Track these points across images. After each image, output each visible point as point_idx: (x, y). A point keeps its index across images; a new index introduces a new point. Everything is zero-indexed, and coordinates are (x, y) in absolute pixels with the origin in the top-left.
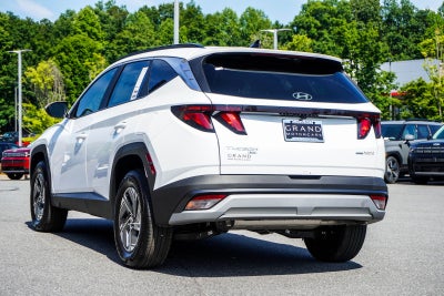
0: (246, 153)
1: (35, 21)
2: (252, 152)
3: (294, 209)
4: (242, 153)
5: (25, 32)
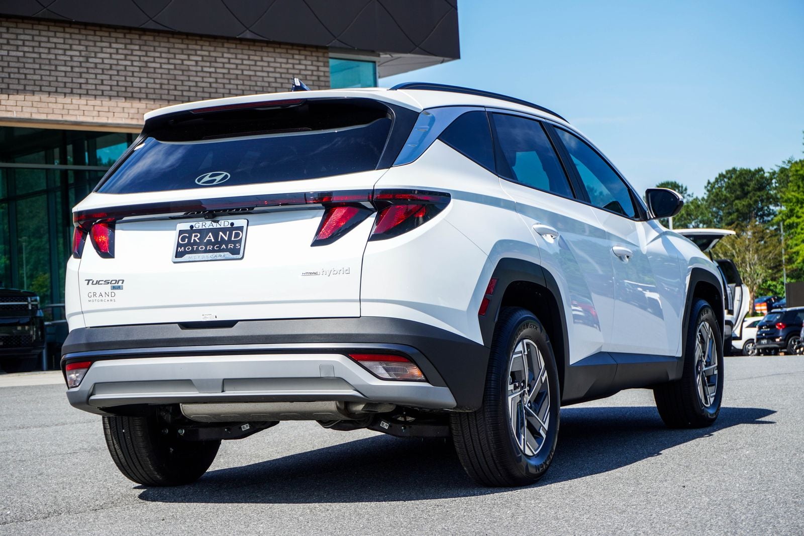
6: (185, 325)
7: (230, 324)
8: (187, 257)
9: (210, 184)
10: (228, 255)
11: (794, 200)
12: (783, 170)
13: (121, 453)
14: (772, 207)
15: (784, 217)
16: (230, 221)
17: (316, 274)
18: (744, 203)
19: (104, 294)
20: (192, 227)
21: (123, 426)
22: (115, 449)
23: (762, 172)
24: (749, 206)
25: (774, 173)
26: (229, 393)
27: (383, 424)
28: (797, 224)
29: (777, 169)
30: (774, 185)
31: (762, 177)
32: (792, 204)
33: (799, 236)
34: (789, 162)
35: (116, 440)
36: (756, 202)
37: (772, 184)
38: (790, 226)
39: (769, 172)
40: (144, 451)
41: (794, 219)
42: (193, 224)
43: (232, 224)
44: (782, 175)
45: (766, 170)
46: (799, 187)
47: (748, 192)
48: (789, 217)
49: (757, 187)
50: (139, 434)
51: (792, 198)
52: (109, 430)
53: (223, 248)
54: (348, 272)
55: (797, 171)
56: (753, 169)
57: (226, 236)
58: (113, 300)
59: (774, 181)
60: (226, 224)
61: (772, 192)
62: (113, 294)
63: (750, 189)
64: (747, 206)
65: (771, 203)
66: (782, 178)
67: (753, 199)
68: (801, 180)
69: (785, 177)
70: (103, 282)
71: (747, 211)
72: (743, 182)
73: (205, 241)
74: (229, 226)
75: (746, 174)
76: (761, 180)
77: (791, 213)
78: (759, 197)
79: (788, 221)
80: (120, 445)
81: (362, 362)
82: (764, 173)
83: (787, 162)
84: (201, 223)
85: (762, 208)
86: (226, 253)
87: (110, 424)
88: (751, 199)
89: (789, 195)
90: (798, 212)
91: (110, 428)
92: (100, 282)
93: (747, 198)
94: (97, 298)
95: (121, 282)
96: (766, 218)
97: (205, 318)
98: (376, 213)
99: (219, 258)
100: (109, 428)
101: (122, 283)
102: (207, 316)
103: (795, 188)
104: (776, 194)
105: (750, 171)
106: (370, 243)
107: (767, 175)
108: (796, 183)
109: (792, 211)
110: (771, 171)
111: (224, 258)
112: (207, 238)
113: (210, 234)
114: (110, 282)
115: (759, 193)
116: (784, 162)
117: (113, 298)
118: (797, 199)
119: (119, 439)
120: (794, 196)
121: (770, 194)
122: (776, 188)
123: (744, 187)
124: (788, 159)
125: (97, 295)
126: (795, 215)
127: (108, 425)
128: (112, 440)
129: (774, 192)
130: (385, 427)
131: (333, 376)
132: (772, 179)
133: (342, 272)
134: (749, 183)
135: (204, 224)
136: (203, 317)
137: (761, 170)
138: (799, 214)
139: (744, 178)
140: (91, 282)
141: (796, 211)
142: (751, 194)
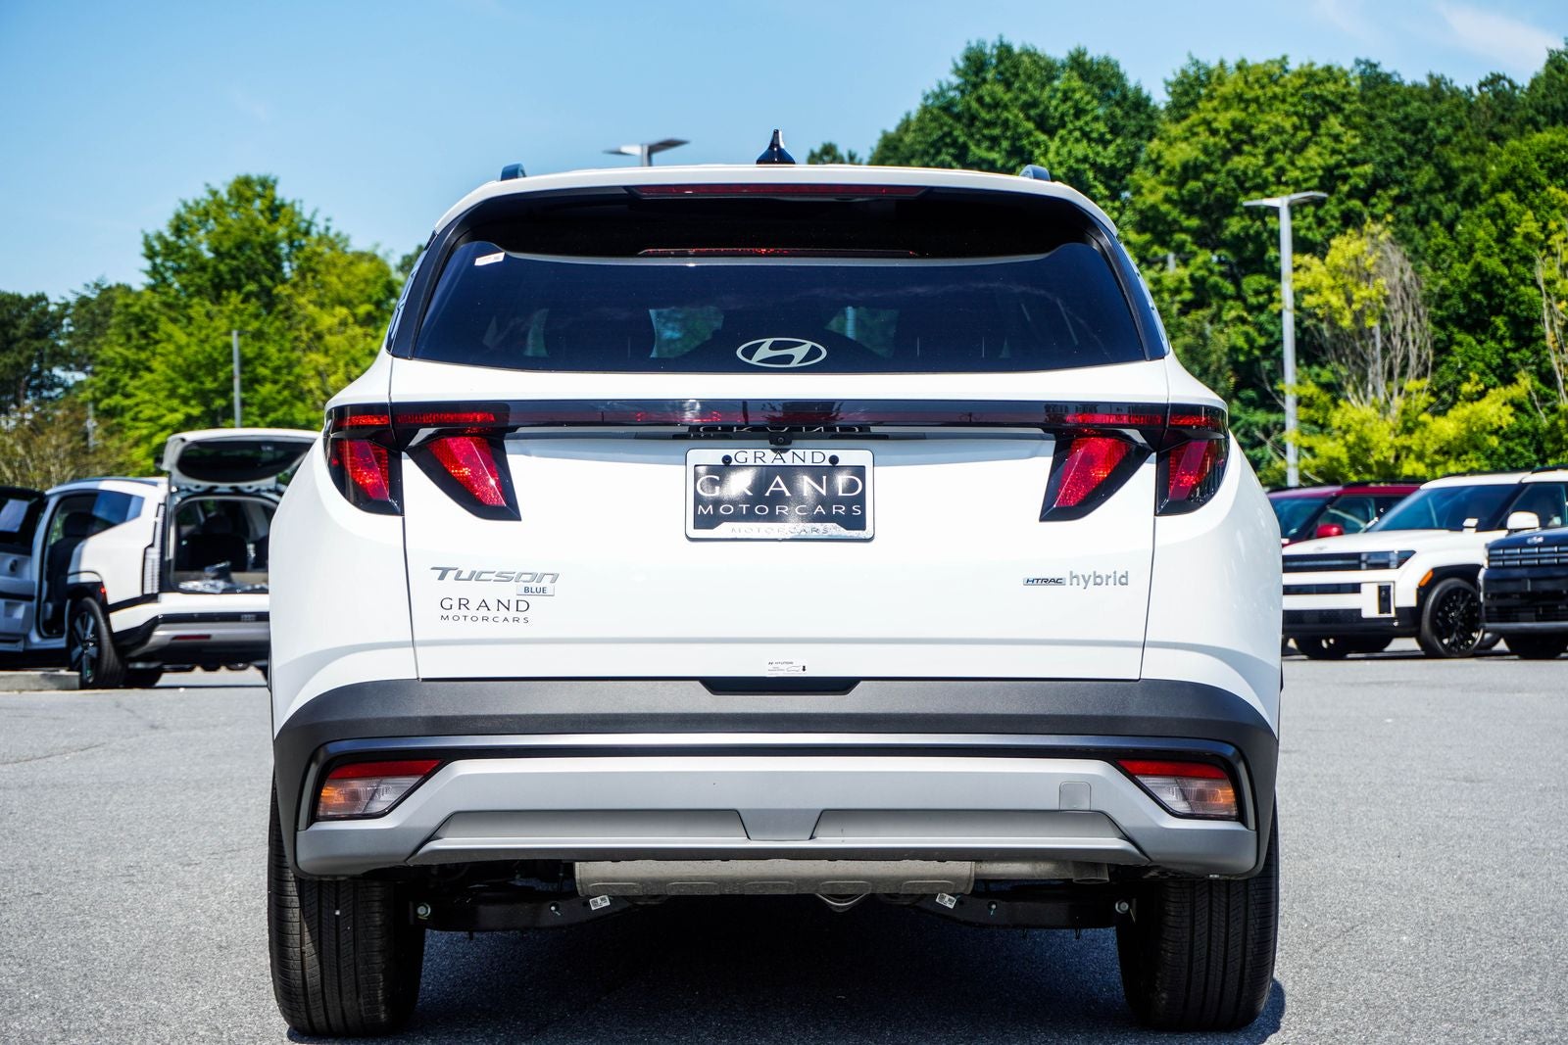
0: (510, 591)
1: (1461, 84)
2: (536, 586)
3: (729, 816)
4: (492, 591)
5: (1419, 127)
6: (718, 685)
7: (842, 685)
8: (725, 529)
9: (779, 365)
10: (834, 529)
11: (120, 362)
12: (84, 302)
13: (316, 962)
14: (57, 371)
15: (98, 394)
16: (829, 453)
17: (1057, 581)
18: (6, 360)
19: (493, 605)
20: (727, 459)
21: (337, 899)
22: (302, 953)
23: (44, 303)
24: (17, 366)
25: (66, 306)
26: (827, 841)
27: (943, 898)
28: (123, 411)
29: (72, 299)
30: (65, 330)
31: (44, 312)
32: (114, 370)
33: (130, 433)
34: (97, 286)
35: (311, 935)
36: (30, 359)
37: (62, 326)
38: (110, 413)
39: (56, 304)
40: (378, 959)
41: (117, 400)
42: (731, 453)
43: (834, 460)
44: (83, 310)
45: (52, 299)
46: (129, 337)
47: (16, 340)
48: (108, 394)
49: (32, 330)
50: (378, 919)
51: (114, 358)
52: (297, 911)
53: (820, 513)
54: (1123, 580)
55: (127, 306)
56: (26, 295)
57: (822, 487)
58: (522, 621)
59: (65, 321)
60: (818, 458)
61: (61, 343)
62: (522, 605)
63: (19, 333)
64: (12, 367)
65: (55, 364)
66: (83, 317)
67: (27, 353)
68: (133, 324)
69: (88, 316)
70: (493, 577)
71: (12, 378)
72: (7, 318)
73: (767, 494)
74: (827, 463)
75: (11, 303)
76: (41, 317)
77: (113, 387)
78: (37, 349)
79: (104, 404)
80: (320, 944)
81: (1141, 779)
82: (48, 304)
83: (92, 286)
84: (751, 452)
85: (38, 374)
86: (829, 525)
87: (301, 896)
88: (20, 353)
89: (108, 353)
90: (126, 385)
91: (302, 907)
92: (483, 577)
93: (13, 351)
94: (473, 612)
95: (547, 580)
96: (45, 393)
97: (775, 669)
98: (1155, 454)
99: (814, 535)
100: (298, 905)
101: (553, 581)
102: (781, 666)
103: (122, 340)
104: (69, 346)
105: (20, 298)
106: (1161, 520)
107: (52, 308)
108: (125, 329)
109: (113, 382)
110: (61, 301)
111: (825, 536)
112: (771, 488)
113: (778, 478)
114: (515, 575)
115: (36, 344)
116: (87, 286)
117: (521, 615)
118: (126, 360)
119: (320, 932)
120: (121, 354)
121: (58, 345)
122: (70, 335)
123: (6, 329)
124: (95, 280)
125: (473, 605)
126: (120, 391)
127: (296, 899)
128: (301, 934)
129: (67, 342)
130: (948, 905)
131: (1088, 808)
132: (62, 317)
133: (1111, 581)
134: (18, 322)
135: (759, 455)
136: (771, 667)
137: (41, 298)
138: (130, 389)
139: (9, 311)
140: (451, 575)
141: (121, 384)
142: (21, 344)
